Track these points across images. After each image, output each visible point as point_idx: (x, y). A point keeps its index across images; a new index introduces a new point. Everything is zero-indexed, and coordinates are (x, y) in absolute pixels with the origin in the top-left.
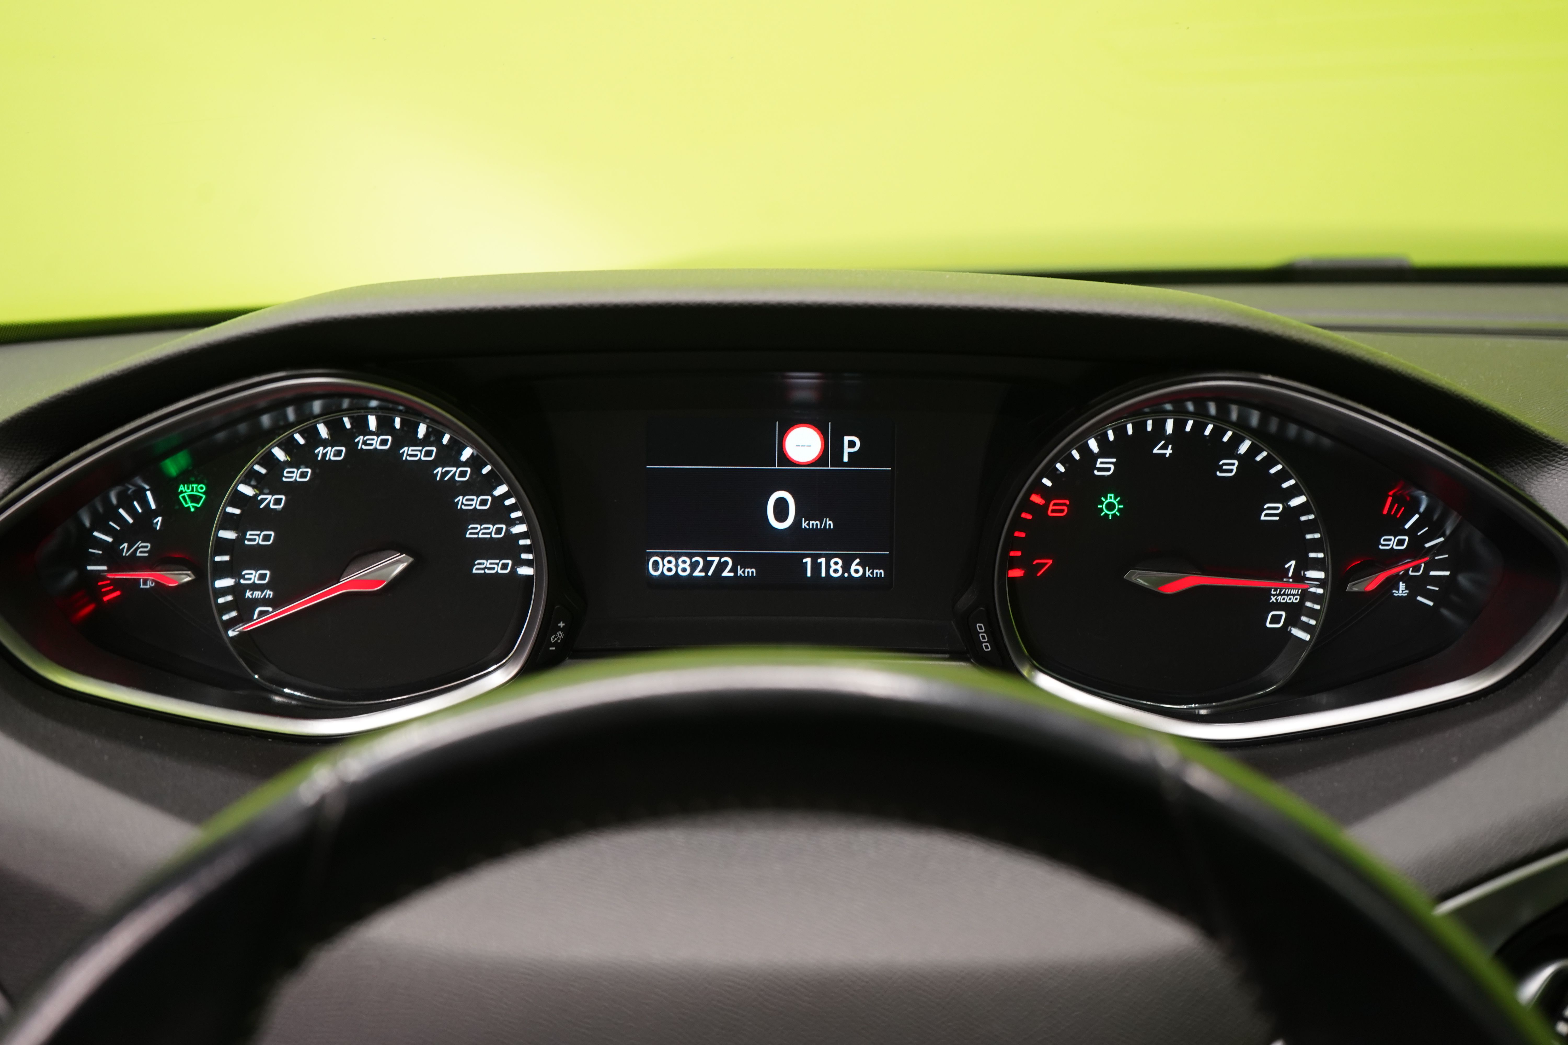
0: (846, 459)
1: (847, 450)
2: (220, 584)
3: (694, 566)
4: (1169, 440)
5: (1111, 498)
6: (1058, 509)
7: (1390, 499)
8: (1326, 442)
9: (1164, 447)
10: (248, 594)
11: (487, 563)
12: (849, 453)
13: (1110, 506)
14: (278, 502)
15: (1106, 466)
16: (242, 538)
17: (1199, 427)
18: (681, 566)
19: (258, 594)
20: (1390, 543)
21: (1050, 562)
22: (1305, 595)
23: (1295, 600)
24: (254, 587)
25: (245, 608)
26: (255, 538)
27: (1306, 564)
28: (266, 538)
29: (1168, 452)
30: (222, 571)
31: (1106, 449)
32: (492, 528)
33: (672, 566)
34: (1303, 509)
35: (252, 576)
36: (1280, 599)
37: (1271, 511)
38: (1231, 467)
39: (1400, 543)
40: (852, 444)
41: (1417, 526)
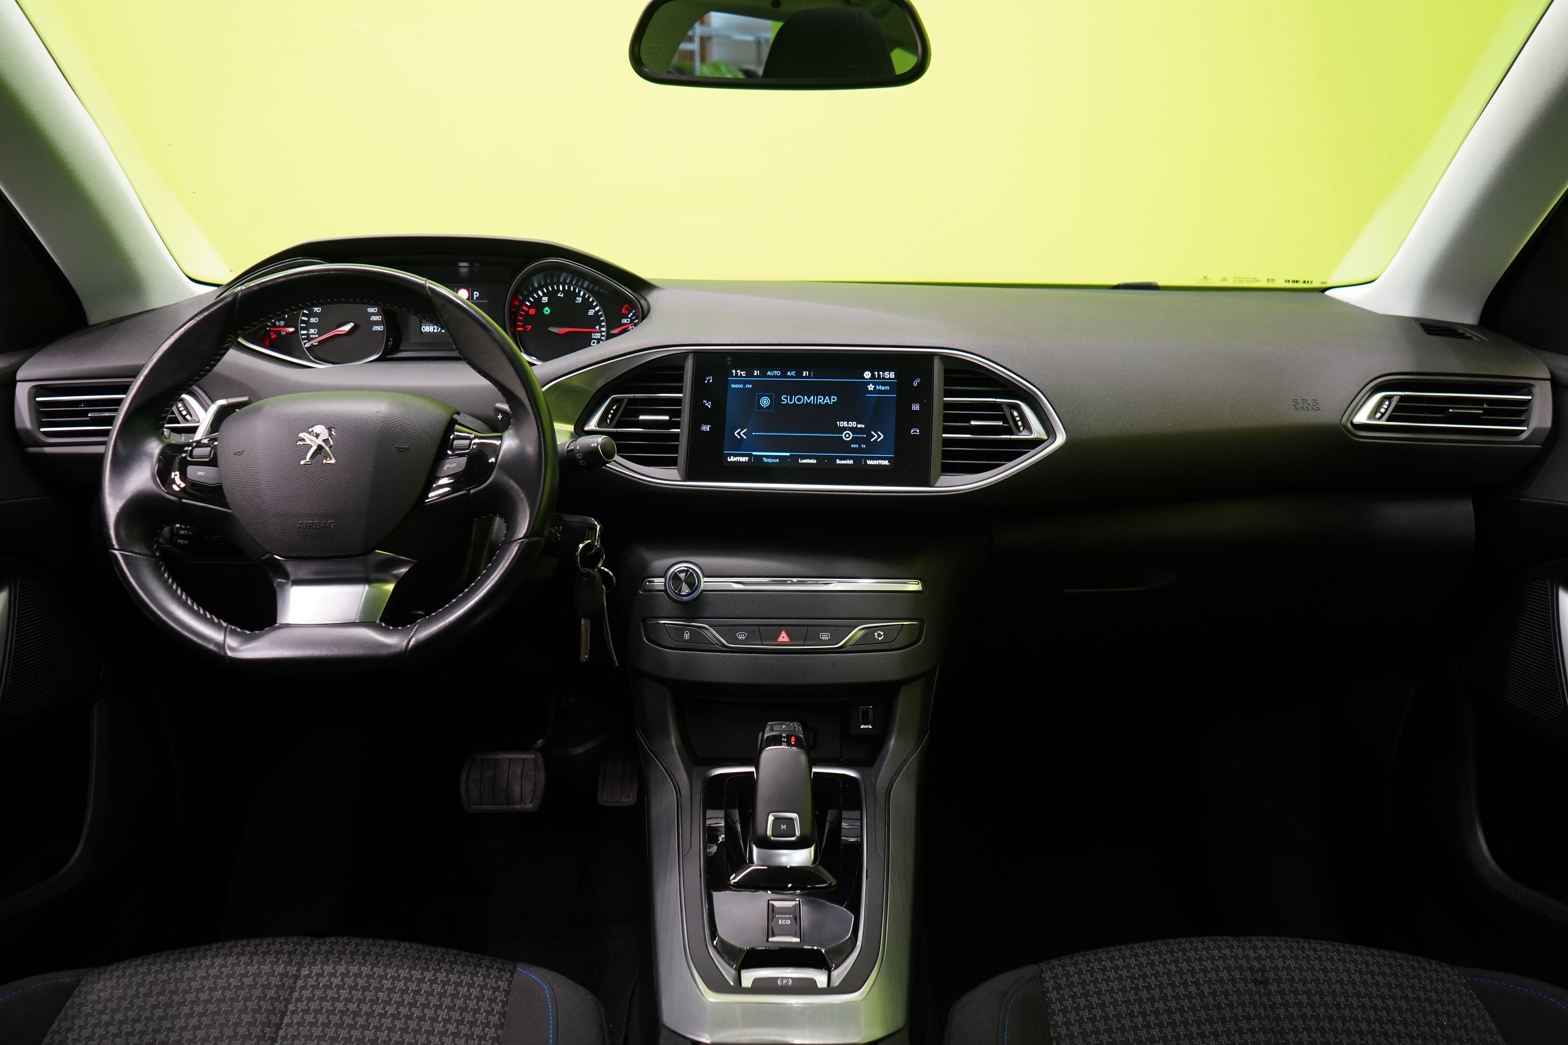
0: (475, 299)
1: (475, 296)
2: (303, 332)
3: (434, 329)
4: (562, 292)
5: (547, 308)
6: (532, 312)
7: (624, 309)
8: (606, 293)
9: (561, 294)
10: (311, 336)
11: (376, 327)
12: (476, 297)
13: (547, 311)
14: (319, 310)
15: (545, 299)
16: (309, 320)
17: (569, 288)
18: (431, 329)
19: (314, 336)
20: (624, 321)
21: (530, 327)
22: (602, 336)
23: (599, 337)
24: (313, 334)
25: (309, 339)
26: (313, 320)
27: (601, 327)
28: (316, 320)
29: (562, 295)
30: (303, 329)
31: (545, 295)
32: (378, 317)
33: (428, 329)
34: (599, 311)
35: (312, 331)
36: (595, 337)
37: (591, 312)
38: (579, 300)
39: (628, 321)
40: (476, 294)
41: (632, 316)
